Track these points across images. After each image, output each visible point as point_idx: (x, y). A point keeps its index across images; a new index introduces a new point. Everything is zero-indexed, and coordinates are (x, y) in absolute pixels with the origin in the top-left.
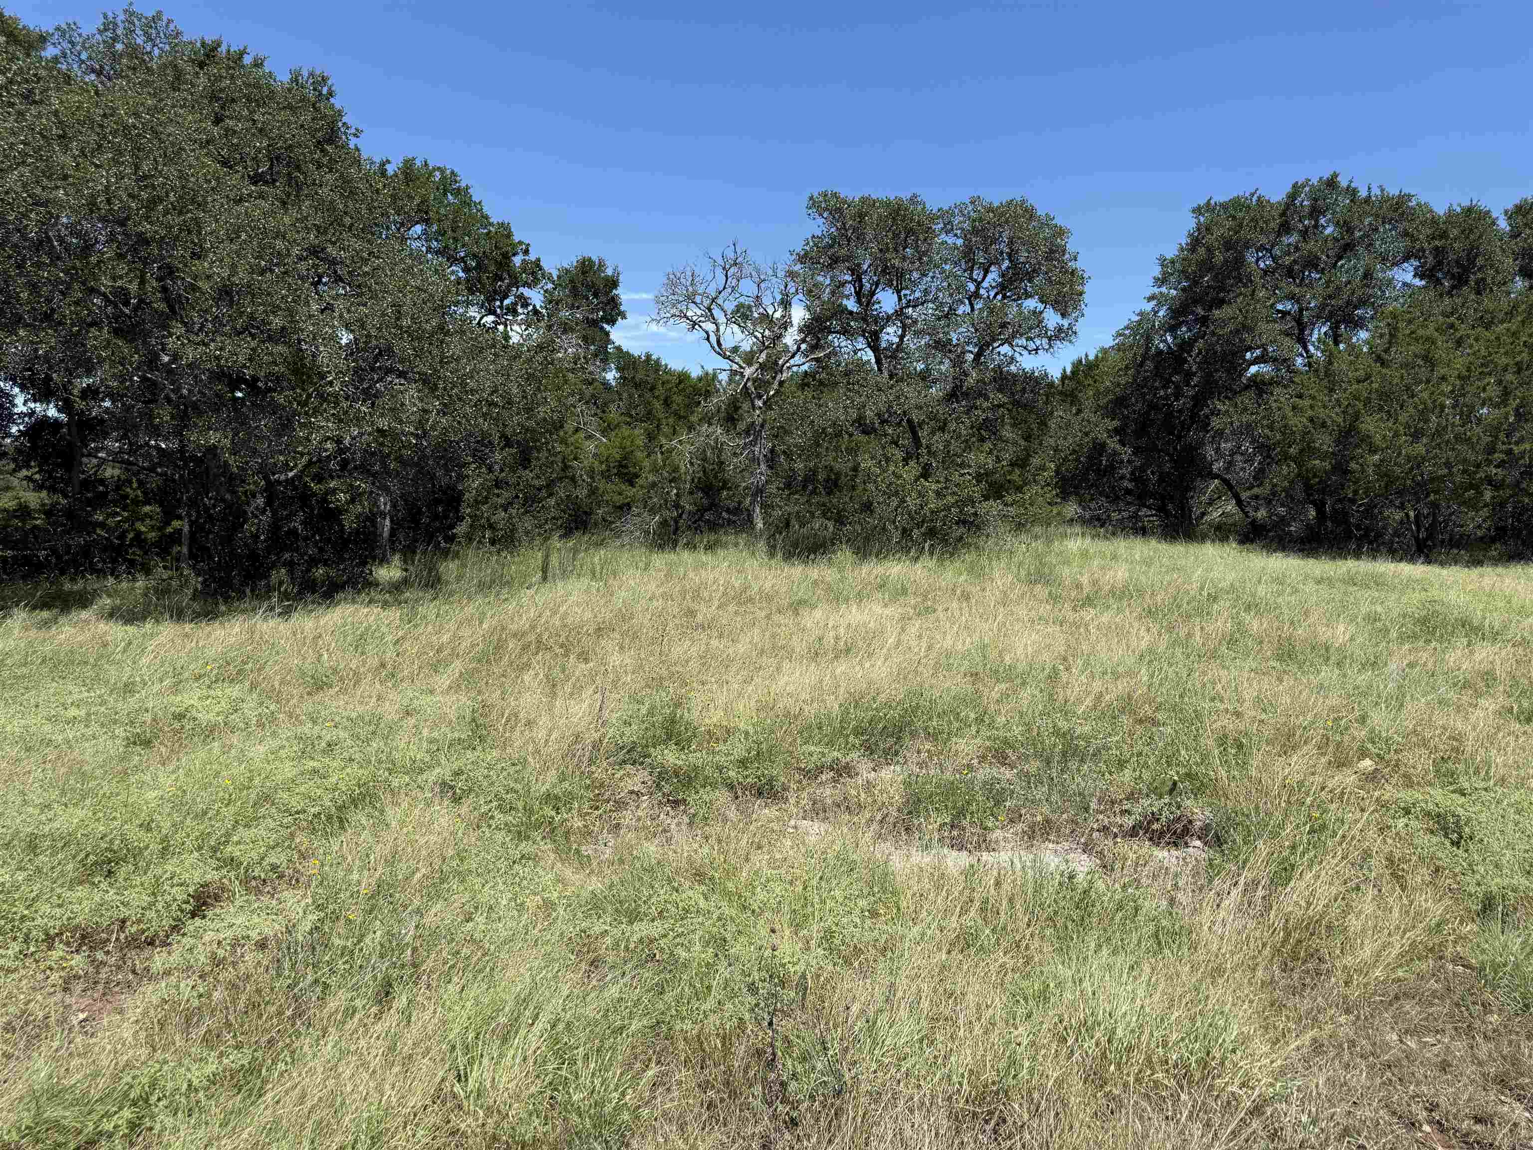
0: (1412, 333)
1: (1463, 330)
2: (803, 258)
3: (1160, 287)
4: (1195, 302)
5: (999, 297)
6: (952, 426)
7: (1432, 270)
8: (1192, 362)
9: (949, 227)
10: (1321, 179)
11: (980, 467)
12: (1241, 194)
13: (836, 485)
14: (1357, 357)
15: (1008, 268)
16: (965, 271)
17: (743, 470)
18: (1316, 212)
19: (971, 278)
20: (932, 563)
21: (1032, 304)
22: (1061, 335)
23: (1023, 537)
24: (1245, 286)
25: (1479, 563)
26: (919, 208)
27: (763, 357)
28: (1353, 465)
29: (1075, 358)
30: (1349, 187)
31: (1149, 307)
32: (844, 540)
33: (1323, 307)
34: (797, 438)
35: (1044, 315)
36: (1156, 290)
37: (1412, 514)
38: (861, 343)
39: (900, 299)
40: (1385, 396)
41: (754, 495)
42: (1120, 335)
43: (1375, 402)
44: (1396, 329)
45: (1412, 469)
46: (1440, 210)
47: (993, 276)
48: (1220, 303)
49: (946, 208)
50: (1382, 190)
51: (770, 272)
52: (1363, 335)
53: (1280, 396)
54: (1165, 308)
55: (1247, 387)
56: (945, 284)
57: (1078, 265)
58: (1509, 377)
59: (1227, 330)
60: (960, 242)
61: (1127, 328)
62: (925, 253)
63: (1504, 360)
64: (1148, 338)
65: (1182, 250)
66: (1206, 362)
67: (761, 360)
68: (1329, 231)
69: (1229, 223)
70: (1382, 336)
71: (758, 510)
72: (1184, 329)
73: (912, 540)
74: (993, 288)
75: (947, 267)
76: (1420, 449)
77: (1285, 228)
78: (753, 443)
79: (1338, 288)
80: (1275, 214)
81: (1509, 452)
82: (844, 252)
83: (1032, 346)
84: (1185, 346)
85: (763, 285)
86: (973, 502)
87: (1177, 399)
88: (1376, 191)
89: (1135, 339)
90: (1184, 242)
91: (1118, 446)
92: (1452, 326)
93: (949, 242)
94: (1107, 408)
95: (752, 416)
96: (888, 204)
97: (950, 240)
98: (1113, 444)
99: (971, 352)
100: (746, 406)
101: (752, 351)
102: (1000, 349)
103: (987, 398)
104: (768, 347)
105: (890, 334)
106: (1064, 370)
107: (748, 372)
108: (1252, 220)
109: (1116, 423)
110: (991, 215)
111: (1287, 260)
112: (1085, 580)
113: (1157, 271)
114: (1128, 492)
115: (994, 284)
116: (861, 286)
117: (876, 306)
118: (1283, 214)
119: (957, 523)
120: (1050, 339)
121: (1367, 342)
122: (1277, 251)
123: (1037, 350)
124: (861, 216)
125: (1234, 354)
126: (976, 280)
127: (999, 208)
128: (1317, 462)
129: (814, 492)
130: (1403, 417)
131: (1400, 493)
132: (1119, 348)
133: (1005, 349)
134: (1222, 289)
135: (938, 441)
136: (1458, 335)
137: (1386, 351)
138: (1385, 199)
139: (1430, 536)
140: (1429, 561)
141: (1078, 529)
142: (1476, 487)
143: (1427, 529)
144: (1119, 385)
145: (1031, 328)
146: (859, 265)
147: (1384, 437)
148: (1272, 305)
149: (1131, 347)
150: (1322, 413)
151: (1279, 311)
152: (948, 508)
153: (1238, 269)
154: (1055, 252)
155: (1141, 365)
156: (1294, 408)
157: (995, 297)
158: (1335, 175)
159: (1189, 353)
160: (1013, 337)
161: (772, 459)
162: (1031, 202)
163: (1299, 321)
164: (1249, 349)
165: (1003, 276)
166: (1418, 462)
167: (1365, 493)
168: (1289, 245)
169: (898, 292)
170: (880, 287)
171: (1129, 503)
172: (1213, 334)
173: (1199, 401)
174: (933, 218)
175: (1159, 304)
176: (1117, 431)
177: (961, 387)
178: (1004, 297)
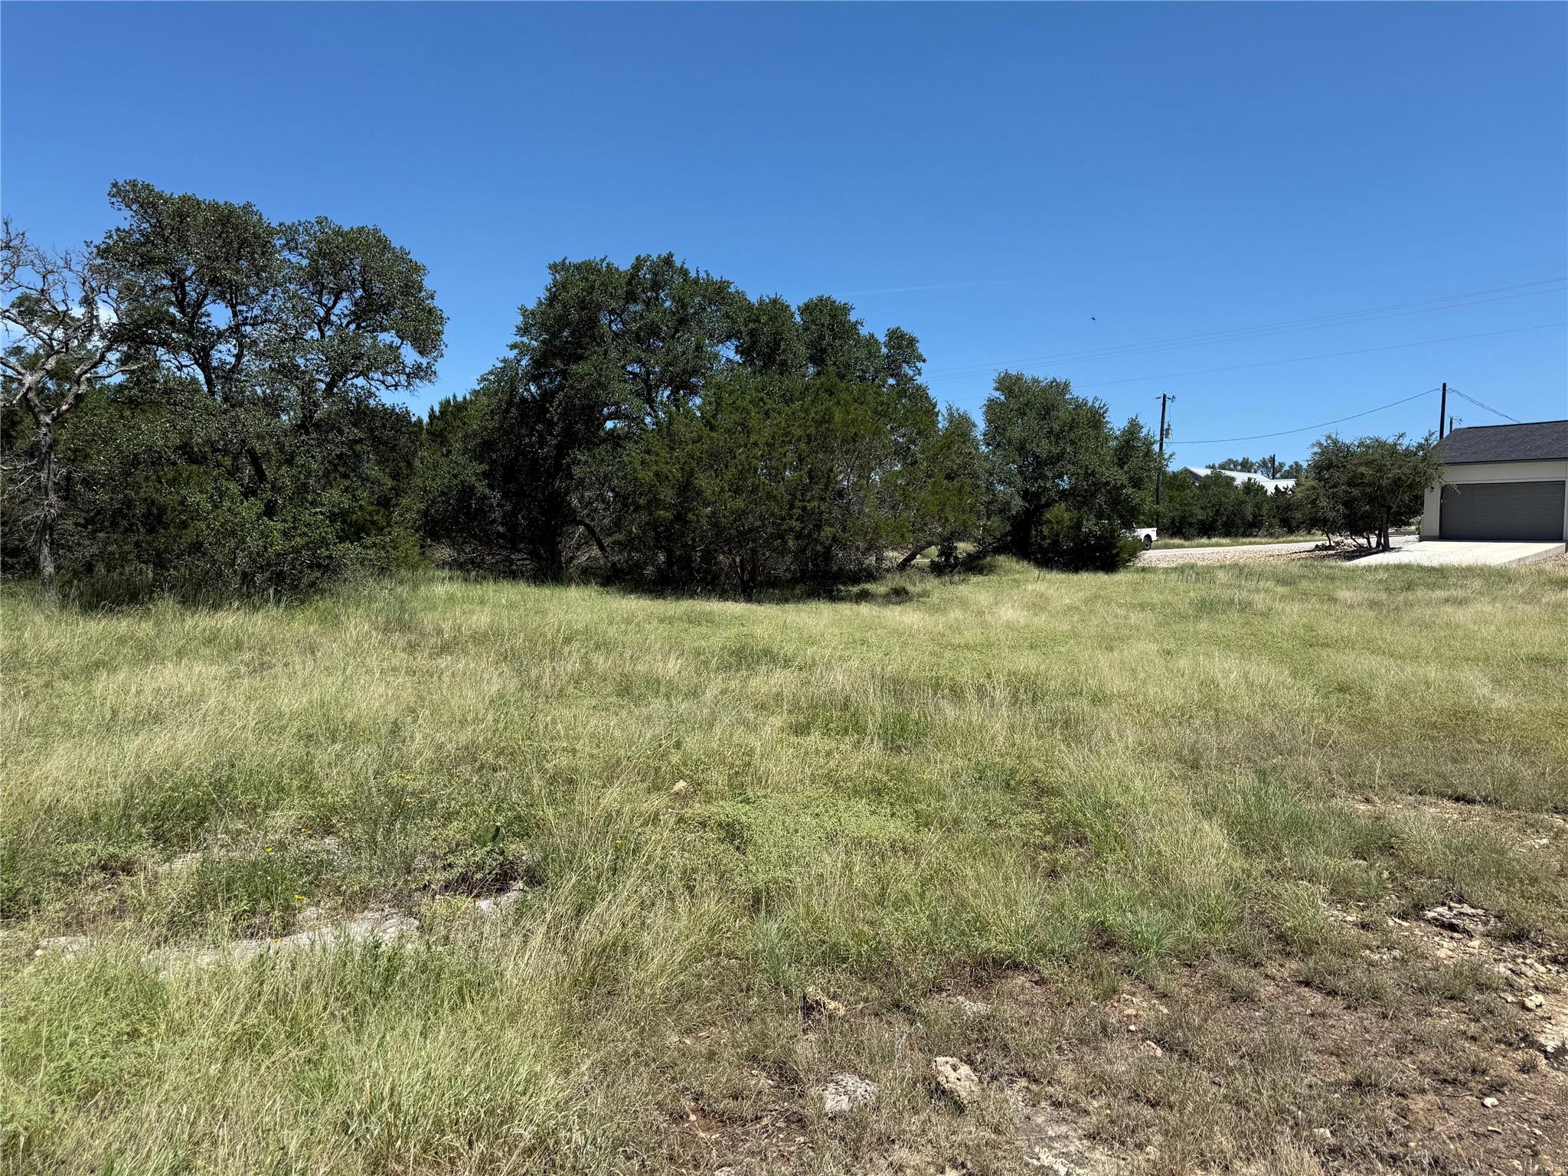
0: (734, 403)
1: (770, 404)
2: (104, 252)
3: (522, 336)
4: (554, 355)
5: (353, 327)
6: (300, 460)
7: (749, 348)
8: (554, 412)
9: (293, 244)
10: (659, 256)
11: (333, 506)
12: (592, 258)
13: (159, 519)
14: (691, 421)
15: (362, 297)
16: (313, 294)
17: (24, 501)
18: (656, 286)
19: (320, 302)
20: (275, 612)
21: (387, 338)
22: (420, 373)
23: (386, 582)
24: (599, 345)
25: (786, 601)
26: (255, 218)
27: (51, 363)
28: (690, 516)
29: (443, 398)
30: (682, 267)
31: (512, 354)
32: (166, 586)
33: (664, 371)
34: (100, 464)
35: (401, 351)
36: (518, 339)
37: (738, 560)
38: (185, 359)
39: (235, 315)
40: (714, 455)
41: (41, 533)
42: (485, 380)
43: (705, 461)
44: (720, 398)
45: (735, 520)
46: (753, 298)
47: (344, 305)
48: (580, 358)
49: (288, 223)
50: (708, 275)
51: (61, 263)
52: (698, 401)
53: (632, 452)
54: (527, 358)
55: (604, 441)
56: (289, 305)
57: (437, 303)
58: (803, 446)
59: (584, 385)
60: (305, 262)
61: (491, 373)
62: (263, 268)
63: (799, 432)
64: (512, 384)
65: (540, 303)
66: (566, 414)
67: (48, 367)
68: (667, 304)
69: (582, 285)
70: (710, 403)
71: (46, 550)
72: (547, 380)
73: (255, 587)
74: (346, 316)
75: (292, 287)
76: (739, 503)
77: (631, 297)
78: (38, 468)
79: (676, 357)
80: (623, 281)
81: (804, 509)
82: (159, 252)
83: (389, 380)
84: (547, 396)
85: (50, 277)
86: (328, 545)
87: (541, 448)
88: (703, 275)
89: (499, 384)
90: (542, 297)
91: (487, 491)
92: (762, 399)
93: (294, 260)
94: (475, 451)
95: (36, 434)
96: (214, 207)
97: (294, 258)
98: (482, 488)
99: (322, 381)
100: (28, 420)
101: (37, 354)
102: (355, 381)
103: (341, 432)
104: (58, 352)
105: (224, 353)
106: (432, 410)
107: (29, 379)
108: (603, 284)
109: (485, 467)
110: (340, 239)
111: (634, 327)
112: (446, 626)
113: (519, 320)
114: (500, 535)
115: (346, 312)
116: (185, 294)
117: (204, 319)
118: (629, 283)
119: (310, 566)
120: (408, 376)
121: (699, 408)
122: (625, 316)
123: (396, 386)
124: (181, 216)
125: (592, 408)
126: (325, 306)
127: (348, 233)
128: (662, 512)
129: (128, 530)
130: (728, 475)
131: (728, 541)
132: (485, 392)
133: (360, 381)
134: (579, 345)
135: (285, 476)
136: (766, 408)
137: (714, 416)
138: (709, 282)
139: (752, 579)
140: (749, 599)
141: (446, 573)
142: (781, 537)
143: (749, 573)
144: (486, 429)
145: (387, 363)
146: (183, 270)
147: (713, 491)
148: (623, 367)
149: (496, 393)
150: (665, 469)
151: (630, 373)
152: (297, 551)
153: (592, 328)
154: (411, 287)
155: (507, 411)
156: (642, 463)
157: (348, 325)
158: (670, 255)
159: (551, 403)
160: (369, 369)
161: (66, 489)
162: (387, 231)
163: (646, 381)
164: (606, 405)
165: (356, 304)
166: (741, 515)
167: (700, 541)
168: (635, 312)
169: (233, 306)
170: (210, 298)
171: (501, 547)
172: (572, 387)
173: (561, 450)
174: (271, 232)
175: (522, 353)
176: (485, 475)
177: (311, 418)
178: (358, 327)
